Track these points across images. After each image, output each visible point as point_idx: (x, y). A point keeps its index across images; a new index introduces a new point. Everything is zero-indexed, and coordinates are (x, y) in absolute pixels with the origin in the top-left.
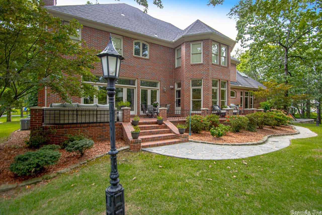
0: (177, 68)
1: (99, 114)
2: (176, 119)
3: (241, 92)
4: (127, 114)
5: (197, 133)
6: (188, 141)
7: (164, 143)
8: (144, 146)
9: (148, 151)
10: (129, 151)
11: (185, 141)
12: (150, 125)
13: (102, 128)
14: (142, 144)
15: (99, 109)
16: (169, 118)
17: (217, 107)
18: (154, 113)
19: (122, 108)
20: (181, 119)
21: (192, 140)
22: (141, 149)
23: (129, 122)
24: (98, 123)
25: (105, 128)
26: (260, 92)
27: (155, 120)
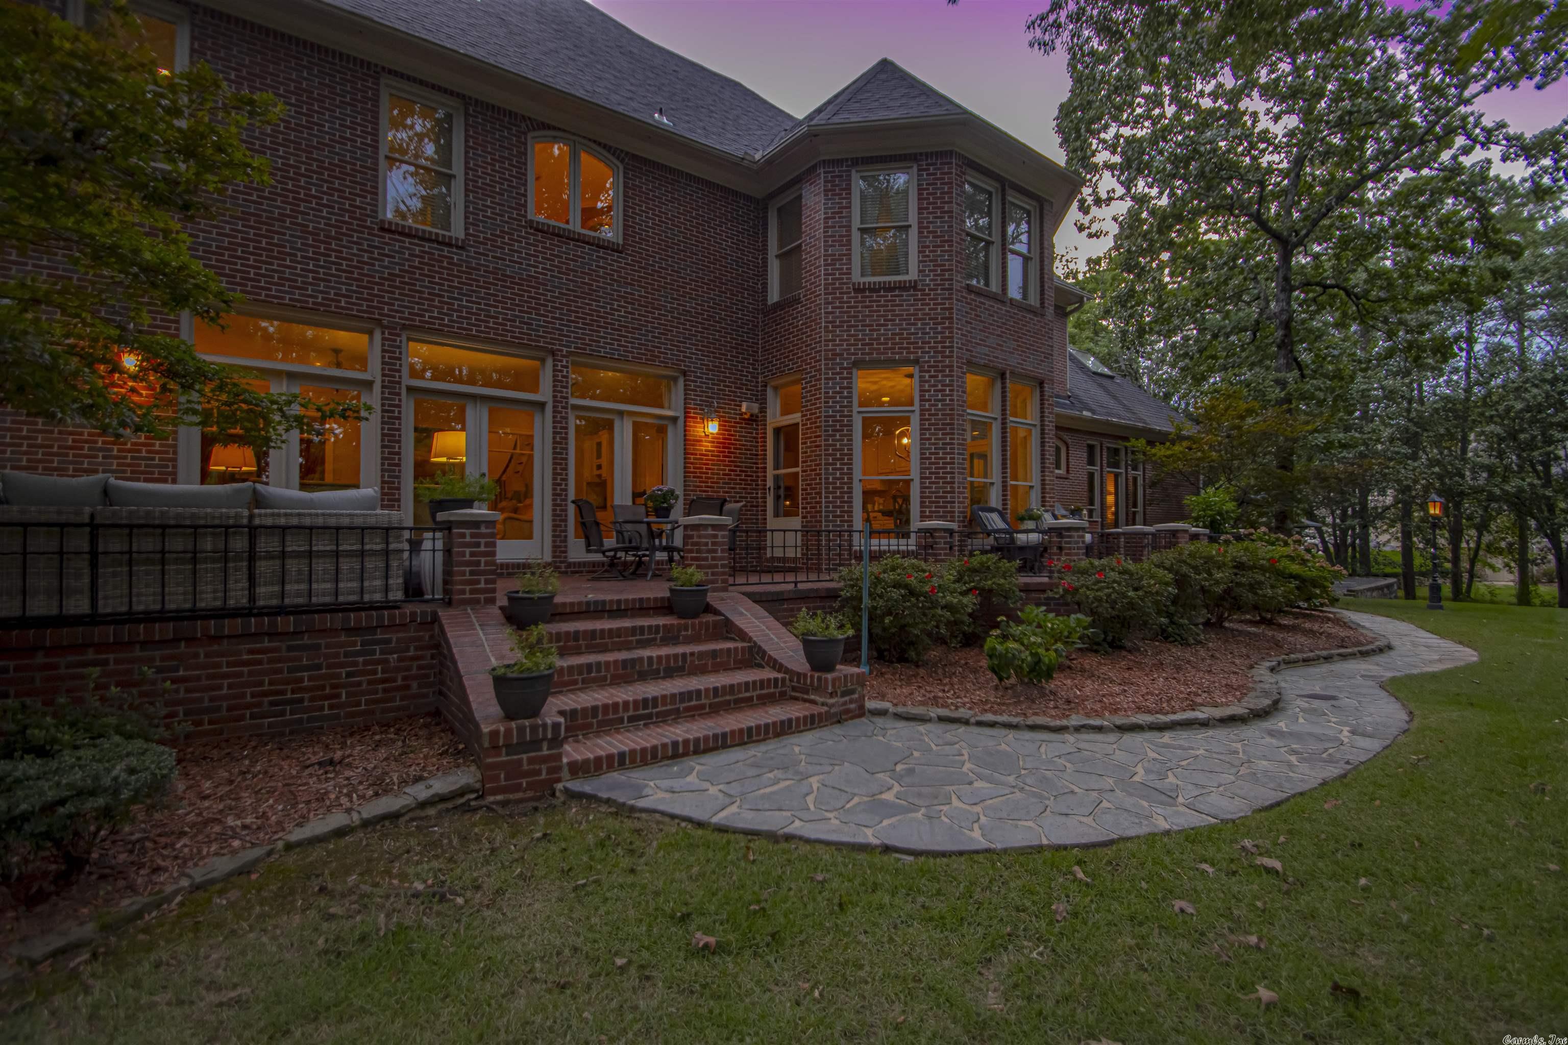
0: (778, 306)
1: (270, 556)
2: (783, 584)
3: (1091, 448)
4: (472, 554)
5: (903, 659)
6: (861, 712)
7: (715, 736)
8: (586, 762)
9: (608, 801)
10: (475, 810)
11: (848, 711)
12: (627, 623)
13: (290, 649)
14: (573, 752)
15: (269, 522)
16: (741, 580)
17: (995, 516)
18: (653, 549)
19: (441, 516)
20: (808, 583)
21: (886, 705)
22: (560, 786)
23: (492, 601)
24: (262, 613)
25: (317, 647)
26: (1177, 448)
27: (656, 590)
